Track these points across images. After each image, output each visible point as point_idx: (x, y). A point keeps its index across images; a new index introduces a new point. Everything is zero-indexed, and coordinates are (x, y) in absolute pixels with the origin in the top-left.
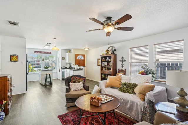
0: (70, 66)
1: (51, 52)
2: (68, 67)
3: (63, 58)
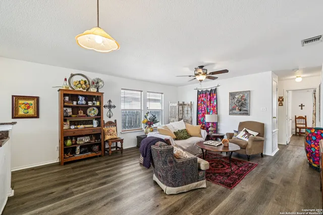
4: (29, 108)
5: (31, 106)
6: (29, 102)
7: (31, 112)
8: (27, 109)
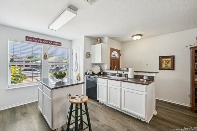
0: (101, 70)
1: (61, 43)
2: (96, 72)
3: (88, 55)
4: (168, 63)
5: (169, 62)
6: (168, 59)
7: (169, 65)
8: (167, 64)
